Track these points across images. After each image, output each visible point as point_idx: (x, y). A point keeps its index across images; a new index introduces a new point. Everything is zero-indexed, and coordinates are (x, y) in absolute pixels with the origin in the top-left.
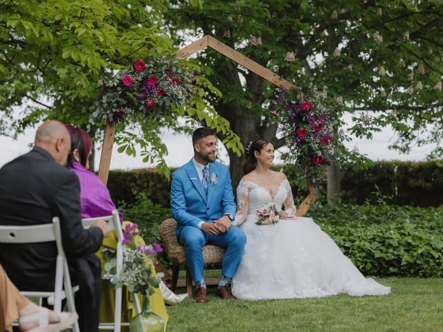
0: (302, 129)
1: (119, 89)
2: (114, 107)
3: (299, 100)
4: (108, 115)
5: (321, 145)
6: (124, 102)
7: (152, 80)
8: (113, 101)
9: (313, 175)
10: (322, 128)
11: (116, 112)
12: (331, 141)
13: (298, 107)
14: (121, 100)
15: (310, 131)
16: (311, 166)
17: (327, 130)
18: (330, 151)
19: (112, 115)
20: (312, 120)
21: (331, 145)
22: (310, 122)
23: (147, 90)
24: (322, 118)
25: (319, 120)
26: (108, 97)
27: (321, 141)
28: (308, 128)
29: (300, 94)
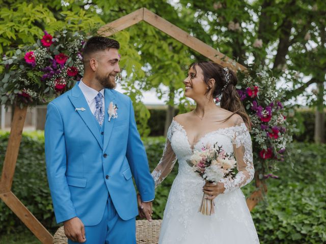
1: (22, 67)
2: (16, 88)
3: (246, 86)
4: (8, 96)
5: (269, 138)
6: (27, 83)
7: (61, 58)
8: (14, 80)
9: (260, 170)
10: (271, 118)
11: (18, 94)
12: (281, 134)
13: (243, 94)
14: (23, 80)
15: (255, 122)
16: (258, 159)
17: (277, 122)
18: (280, 146)
19: (13, 98)
20: (258, 110)
21: (282, 139)
22: (257, 111)
23: (52, 69)
24: (270, 107)
25: (267, 110)
26: (11, 76)
27: (270, 134)
28: (254, 118)
29: (247, 78)
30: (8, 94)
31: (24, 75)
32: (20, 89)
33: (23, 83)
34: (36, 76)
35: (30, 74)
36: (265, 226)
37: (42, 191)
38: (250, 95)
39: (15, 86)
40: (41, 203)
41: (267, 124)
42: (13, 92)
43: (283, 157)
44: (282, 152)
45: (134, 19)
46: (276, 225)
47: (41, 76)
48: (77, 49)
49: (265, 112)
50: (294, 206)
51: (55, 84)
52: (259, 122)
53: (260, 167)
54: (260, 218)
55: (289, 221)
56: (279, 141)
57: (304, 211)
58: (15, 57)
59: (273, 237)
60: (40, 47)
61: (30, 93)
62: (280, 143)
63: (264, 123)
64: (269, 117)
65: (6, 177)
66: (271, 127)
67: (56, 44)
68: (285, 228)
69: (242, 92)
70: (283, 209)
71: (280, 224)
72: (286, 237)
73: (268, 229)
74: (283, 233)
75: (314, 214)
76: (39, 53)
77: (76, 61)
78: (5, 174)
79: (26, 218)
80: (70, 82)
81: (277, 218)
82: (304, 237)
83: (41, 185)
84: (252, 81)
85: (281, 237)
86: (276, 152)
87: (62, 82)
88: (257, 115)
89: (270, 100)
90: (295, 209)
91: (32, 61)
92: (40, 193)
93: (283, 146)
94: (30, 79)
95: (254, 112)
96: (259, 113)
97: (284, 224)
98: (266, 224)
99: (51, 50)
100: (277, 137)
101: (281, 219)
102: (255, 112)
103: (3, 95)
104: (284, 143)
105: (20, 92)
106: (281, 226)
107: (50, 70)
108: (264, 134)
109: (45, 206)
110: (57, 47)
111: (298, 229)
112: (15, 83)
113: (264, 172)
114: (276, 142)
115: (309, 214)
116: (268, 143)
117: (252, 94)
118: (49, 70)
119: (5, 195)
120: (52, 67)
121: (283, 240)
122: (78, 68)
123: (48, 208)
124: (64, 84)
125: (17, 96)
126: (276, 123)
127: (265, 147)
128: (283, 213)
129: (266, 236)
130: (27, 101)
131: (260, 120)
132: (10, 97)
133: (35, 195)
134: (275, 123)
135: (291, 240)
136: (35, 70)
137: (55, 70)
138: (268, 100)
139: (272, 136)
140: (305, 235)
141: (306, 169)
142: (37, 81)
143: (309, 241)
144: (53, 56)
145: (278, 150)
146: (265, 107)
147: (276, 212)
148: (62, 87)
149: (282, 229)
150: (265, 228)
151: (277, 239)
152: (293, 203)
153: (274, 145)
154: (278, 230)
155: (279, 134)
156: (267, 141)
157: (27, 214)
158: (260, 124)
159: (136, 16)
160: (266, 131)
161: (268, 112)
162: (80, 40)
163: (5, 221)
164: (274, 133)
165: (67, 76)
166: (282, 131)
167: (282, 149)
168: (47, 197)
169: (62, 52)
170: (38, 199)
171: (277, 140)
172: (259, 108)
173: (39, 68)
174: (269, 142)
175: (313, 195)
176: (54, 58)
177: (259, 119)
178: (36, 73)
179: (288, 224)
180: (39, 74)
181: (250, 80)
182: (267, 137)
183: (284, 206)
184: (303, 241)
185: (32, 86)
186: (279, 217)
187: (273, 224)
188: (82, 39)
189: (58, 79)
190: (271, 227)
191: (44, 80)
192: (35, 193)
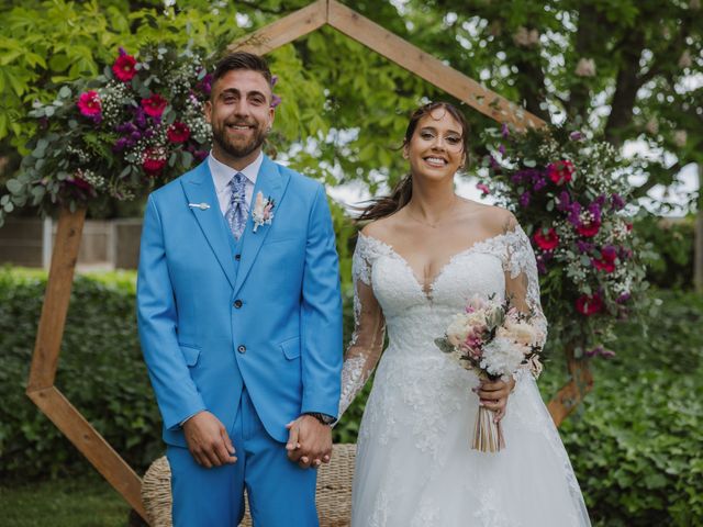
0: (546, 231)
1: (73, 124)
2: (61, 169)
3: (545, 160)
4: (45, 186)
5: (595, 271)
6: (84, 157)
7: (154, 105)
8: (57, 153)
9: (578, 338)
10: (601, 229)
11: (65, 181)
12: (622, 263)
13: (541, 177)
14: (75, 151)
15: (566, 236)
16: (572, 317)
17: (612, 235)
18: (620, 287)
19: (56, 189)
20: (571, 210)
21: (622, 272)
22: (570, 214)
23: (135, 127)
24: (598, 205)
25: (592, 210)
26: (50, 144)
27: (597, 262)
28: (563, 228)
29: (548, 143)
30: (45, 181)
31: (79, 142)
32: (71, 170)
33: (75, 157)
34: (103, 142)
35: (90, 138)
36: (590, 459)
37: (122, 391)
38: (554, 178)
39: (60, 164)
40: (122, 415)
41: (592, 241)
42: (55, 177)
43: (626, 311)
44: (625, 300)
45: (309, 22)
46: (612, 458)
47: (113, 141)
48: (187, 85)
49: (588, 215)
50: (651, 418)
51: (143, 158)
52: (574, 237)
53: (578, 333)
54: (580, 442)
55: (640, 448)
56: (617, 276)
57: (673, 429)
58: (58, 103)
59: (607, 483)
60: (110, 81)
61: (90, 177)
62: (618, 280)
63: (584, 239)
64: (595, 225)
65: (42, 356)
66: (598, 248)
67: (143, 74)
68: (633, 463)
69: (536, 173)
70: (628, 425)
71: (621, 455)
72: (634, 484)
73: (596, 465)
74: (629, 473)
75: (694, 435)
76: (109, 95)
77: (185, 109)
78: (41, 350)
79: (87, 442)
80: (174, 155)
81: (616, 444)
82: (671, 482)
83: (123, 377)
84: (558, 149)
85: (624, 482)
86: (610, 301)
87: (158, 155)
88: (571, 221)
89: (597, 190)
90: (652, 424)
91: (95, 111)
92: (119, 395)
93: (625, 288)
94: (91, 148)
95: (564, 216)
96: (574, 218)
97: (630, 455)
98: (592, 455)
99: (134, 89)
100: (613, 268)
101: (622, 444)
102: (566, 215)
103: (35, 185)
104: (628, 281)
105: (70, 178)
106: (622, 460)
107: (133, 130)
108: (586, 261)
109: (129, 421)
110: (147, 83)
111: (660, 465)
112: (60, 157)
113: (585, 344)
114: (611, 279)
115: (683, 434)
116: (592, 280)
117: (559, 177)
118: (129, 130)
119: (42, 395)
120: (136, 123)
121: (627, 490)
122: (191, 125)
123: (135, 425)
124: (161, 158)
125: (63, 185)
126: (610, 239)
127: (587, 290)
128: (628, 432)
129: (592, 481)
130: (84, 197)
131: (575, 231)
132: (49, 188)
133: (108, 398)
134: (607, 240)
135: (645, 488)
136: (100, 129)
137: (142, 129)
138: (592, 190)
139: (602, 266)
140: (674, 478)
141: (675, 342)
142: (104, 153)
143: (682, 490)
144: (138, 99)
145: (613, 295)
146: (586, 204)
147: (612, 431)
148: (158, 166)
149: (625, 466)
150: (590, 465)
151: (616, 486)
152: (648, 411)
153: (604, 286)
154: (617, 468)
155: (617, 261)
156: (591, 277)
157: (87, 433)
158: (576, 240)
159: (313, 15)
160: (589, 255)
161: (592, 216)
162: (195, 66)
163: (45, 451)
164: (607, 259)
165: (167, 142)
166: (623, 256)
167: (623, 293)
168: (132, 402)
169: (157, 91)
170: (116, 406)
171: (612, 275)
172: (573, 206)
173: (108, 126)
174: (596, 279)
175: (692, 395)
176: (139, 104)
177: (573, 230)
178: (103, 136)
179: (638, 455)
180: (109, 137)
181: (553, 147)
182: (591, 268)
183: (629, 417)
184: (670, 491)
185: (96, 165)
186: (619, 440)
187: (606, 456)
188: (197, 62)
189: (150, 148)
190: (602, 462)
191: (119, 151)
192: (108, 394)
